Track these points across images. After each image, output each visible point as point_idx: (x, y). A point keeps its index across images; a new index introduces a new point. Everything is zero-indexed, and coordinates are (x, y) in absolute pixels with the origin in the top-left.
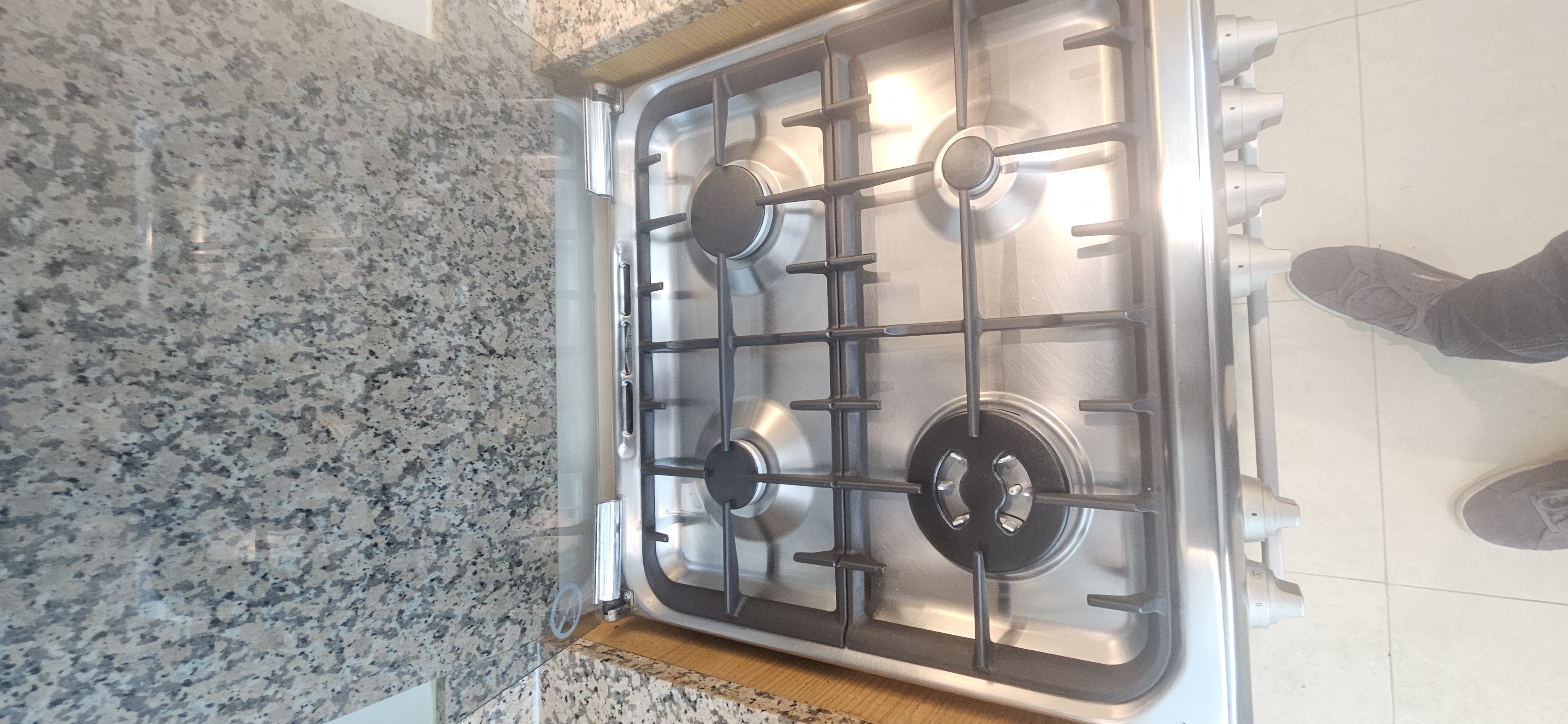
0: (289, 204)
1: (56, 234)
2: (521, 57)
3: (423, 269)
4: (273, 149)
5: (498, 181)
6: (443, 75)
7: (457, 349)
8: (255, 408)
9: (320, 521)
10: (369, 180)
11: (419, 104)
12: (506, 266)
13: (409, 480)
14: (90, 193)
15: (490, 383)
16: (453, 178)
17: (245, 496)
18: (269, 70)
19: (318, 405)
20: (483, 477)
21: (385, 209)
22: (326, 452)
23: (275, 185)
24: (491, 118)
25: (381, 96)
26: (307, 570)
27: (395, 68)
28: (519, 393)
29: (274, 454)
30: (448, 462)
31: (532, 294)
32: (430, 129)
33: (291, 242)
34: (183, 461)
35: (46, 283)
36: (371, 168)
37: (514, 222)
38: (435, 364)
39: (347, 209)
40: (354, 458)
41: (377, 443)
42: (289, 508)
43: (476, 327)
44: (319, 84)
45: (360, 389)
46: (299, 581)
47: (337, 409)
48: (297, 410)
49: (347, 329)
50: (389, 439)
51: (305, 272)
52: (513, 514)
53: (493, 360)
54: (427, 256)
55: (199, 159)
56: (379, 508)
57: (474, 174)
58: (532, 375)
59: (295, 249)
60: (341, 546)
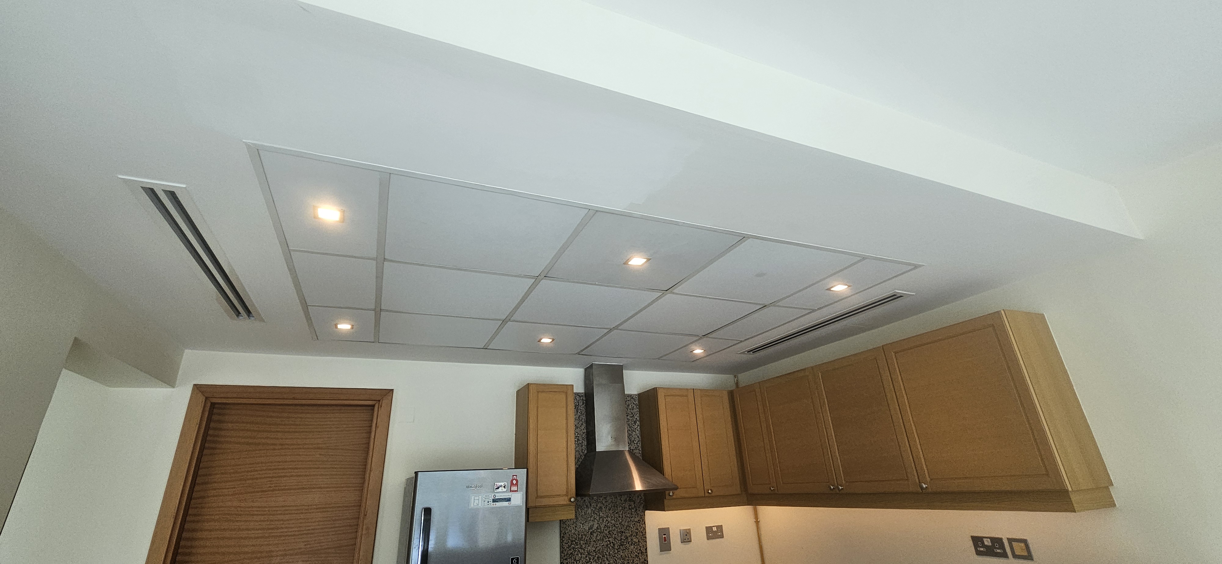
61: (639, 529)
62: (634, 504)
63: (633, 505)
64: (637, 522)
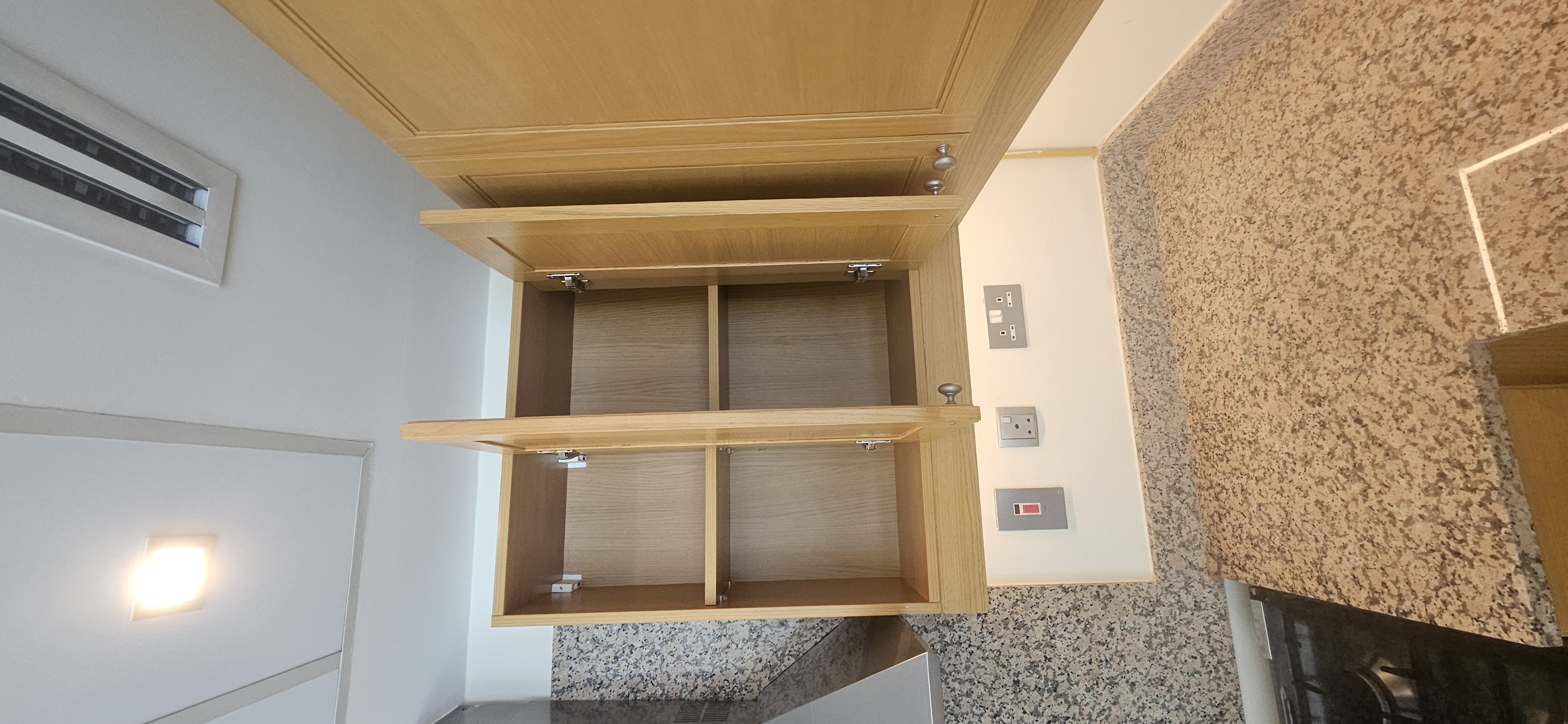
0: (1110, 684)
1: (1048, 712)
2: (1201, 570)
3: (1167, 704)
4: (1101, 661)
5: (1198, 646)
6: (1162, 599)
10: (1137, 665)
11: (1153, 619)
12: (1210, 695)
14: (1054, 694)
16: (1175, 652)
18: (1096, 628)
21: (1146, 677)
23: (1104, 676)
24: (1189, 612)
25: (1137, 622)
27: (1141, 605)
31: (1228, 710)
32: (1160, 629)
33: (1112, 701)
36: (1138, 658)
37: (1211, 668)
39: (1130, 681)
44: (1113, 626)
51: (1118, 714)
55: (1079, 672)
57: (1185, 646)
59: (1114, 704)
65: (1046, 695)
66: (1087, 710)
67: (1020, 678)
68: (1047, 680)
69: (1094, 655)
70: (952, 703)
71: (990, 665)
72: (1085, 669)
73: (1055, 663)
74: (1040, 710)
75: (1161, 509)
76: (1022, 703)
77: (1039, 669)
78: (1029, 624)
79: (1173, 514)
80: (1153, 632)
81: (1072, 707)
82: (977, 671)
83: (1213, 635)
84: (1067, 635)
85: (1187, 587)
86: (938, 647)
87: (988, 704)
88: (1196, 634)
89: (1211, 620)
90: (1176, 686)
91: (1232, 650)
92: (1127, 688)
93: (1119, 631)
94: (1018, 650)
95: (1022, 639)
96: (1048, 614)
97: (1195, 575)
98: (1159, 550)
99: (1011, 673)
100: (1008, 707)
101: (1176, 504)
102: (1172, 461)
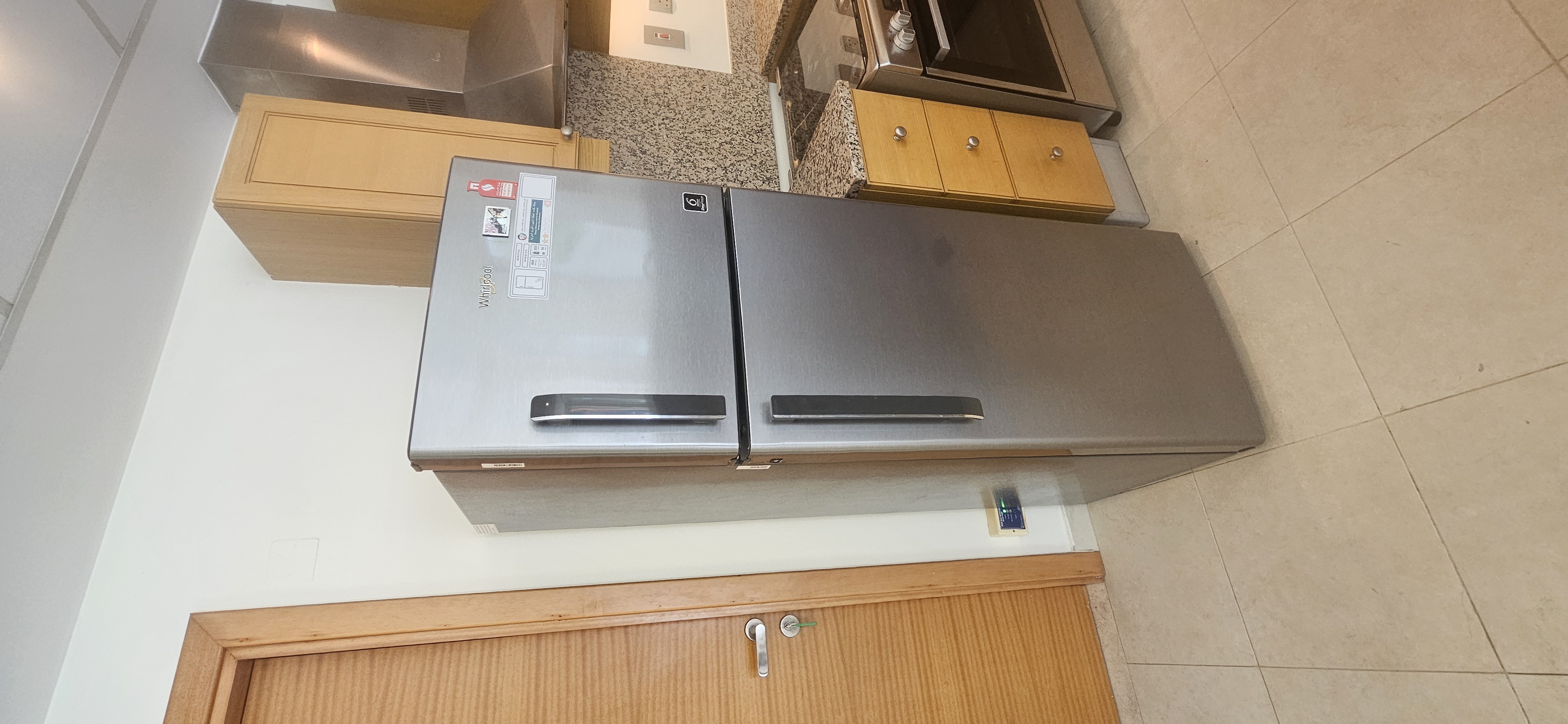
2: (756, 73)
4: (697, 99)
5: (751, 102)
6: (734, 81)
7: (743, 140)
8: (696, 146)
9: (711, 170)
10: (717, 104)
11: (728, 87)
12: (756, 122)
13: (731, 167)
15: (753, 149)
16: (738, 102)
17: (695, 161)
18: (695, 85)
19: (709, 147)
20: (753, 171)
22: (711, 157)
25: (719, 87)
26: (708, 179)
27: (722, 81)
28: (763, 153)
29: (700, 155)
30: (742, 165)
32: (731, 92)
34: (684, 153)
35: (662, 122)
37: (757, 111)
38: (737, 143)
40: (718, 160)
41: (723, 157)
42: (703, 166)
43: (748, 136)
44: (705, 86)
45: (718, 146)
46: (707, 181)
47: (713, 148)
48: (704, 148)
49: (714, 133)
50: (726, 157)
52: (763, 183)
53: (753, 144)
54: (733, 119)
56: (724, 171)
57: (744, 101)
58: (767, 149)
59: (702, 117)
60: (716, 177)
61: (643, 72)
62: (593, 70)
63: (596, 72)
64: (629, 72)
65: (663, 107)
66: (686, 117)
67: (648, 99)
68: (664, 102)
69: (693, 96)
70: (606, 103)
71: (631, 90)
72: (686, 101)
73: (670, 96)
74: (659, 113)
75: (737, 46)
76: (648, 109)
77: (660, 96)
78: (656, 78)
79: (743, 49)
80: (727, 93)
81: (678, 115)
82: (622, 92)
83: (760, 99)
84: (677, 85)
85: (748, 79)
86: (600, 78)
87: (628, 106)
88: (751, 97)
89: (759, 93)
90: (738, 116)
91: (770, 106)
92: (711, 112)
93: (708, 89)
94: (649, 87)
95: (652, 83)
96: (668, 75)
97: (753, 74)
98: (734, 61)
99: (643, 96)
100: (639, 109)
101: (745, 45)
102: (745, 29)
